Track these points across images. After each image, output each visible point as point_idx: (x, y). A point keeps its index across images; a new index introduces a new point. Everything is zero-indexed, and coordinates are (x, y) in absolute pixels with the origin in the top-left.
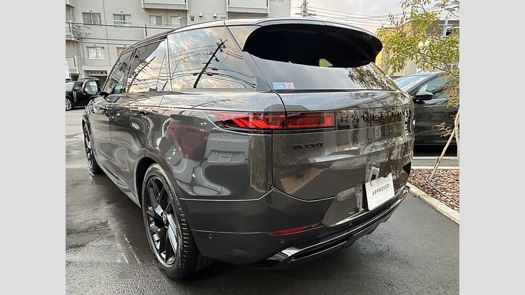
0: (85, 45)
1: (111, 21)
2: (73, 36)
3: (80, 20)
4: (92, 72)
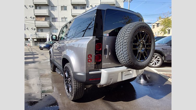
0: (52, 28)
1: (61, 20)
2: (48, 25)
3: (51, 20)
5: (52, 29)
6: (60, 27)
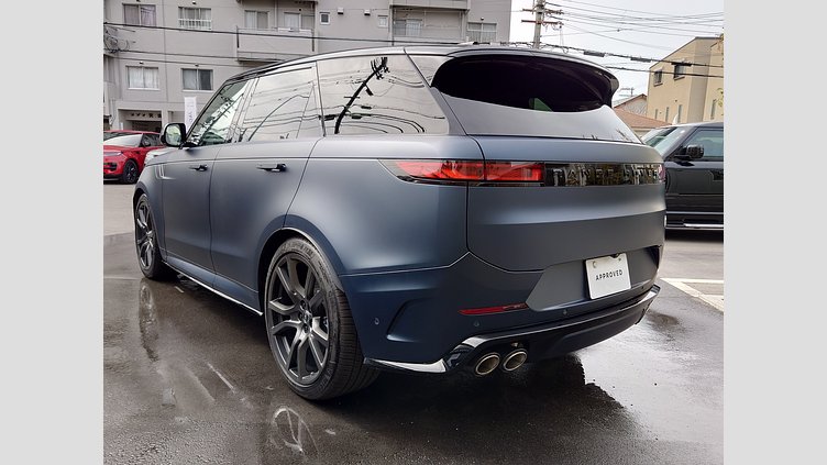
0: (123, 63)
1: (172, 18)
3: (118, 17)
4: (132, 113)
5: (124, 69)
6: (169, 58)
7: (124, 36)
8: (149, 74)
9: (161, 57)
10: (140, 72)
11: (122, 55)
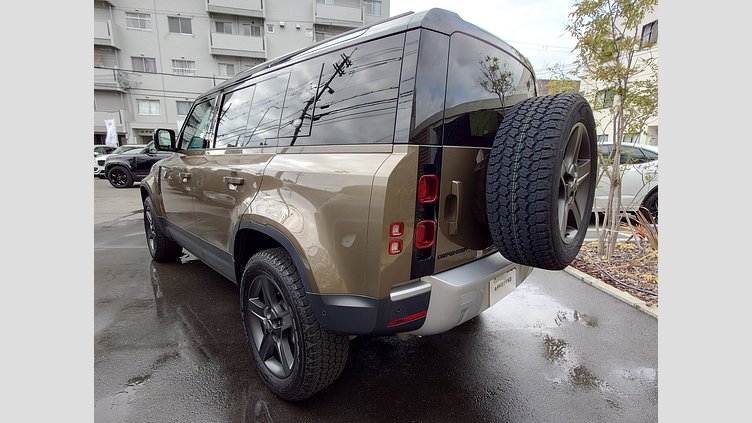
0: (134, 97)
1: (168, 68)
2: (118, 85)
3: (128, 65)
4: (142, 131)
5: (134, 102)
6: (167, 94)
7: (133, 79)
8: (153, 104)
9: (162, 94)
10: (146, 104)
11: (132, 91)
